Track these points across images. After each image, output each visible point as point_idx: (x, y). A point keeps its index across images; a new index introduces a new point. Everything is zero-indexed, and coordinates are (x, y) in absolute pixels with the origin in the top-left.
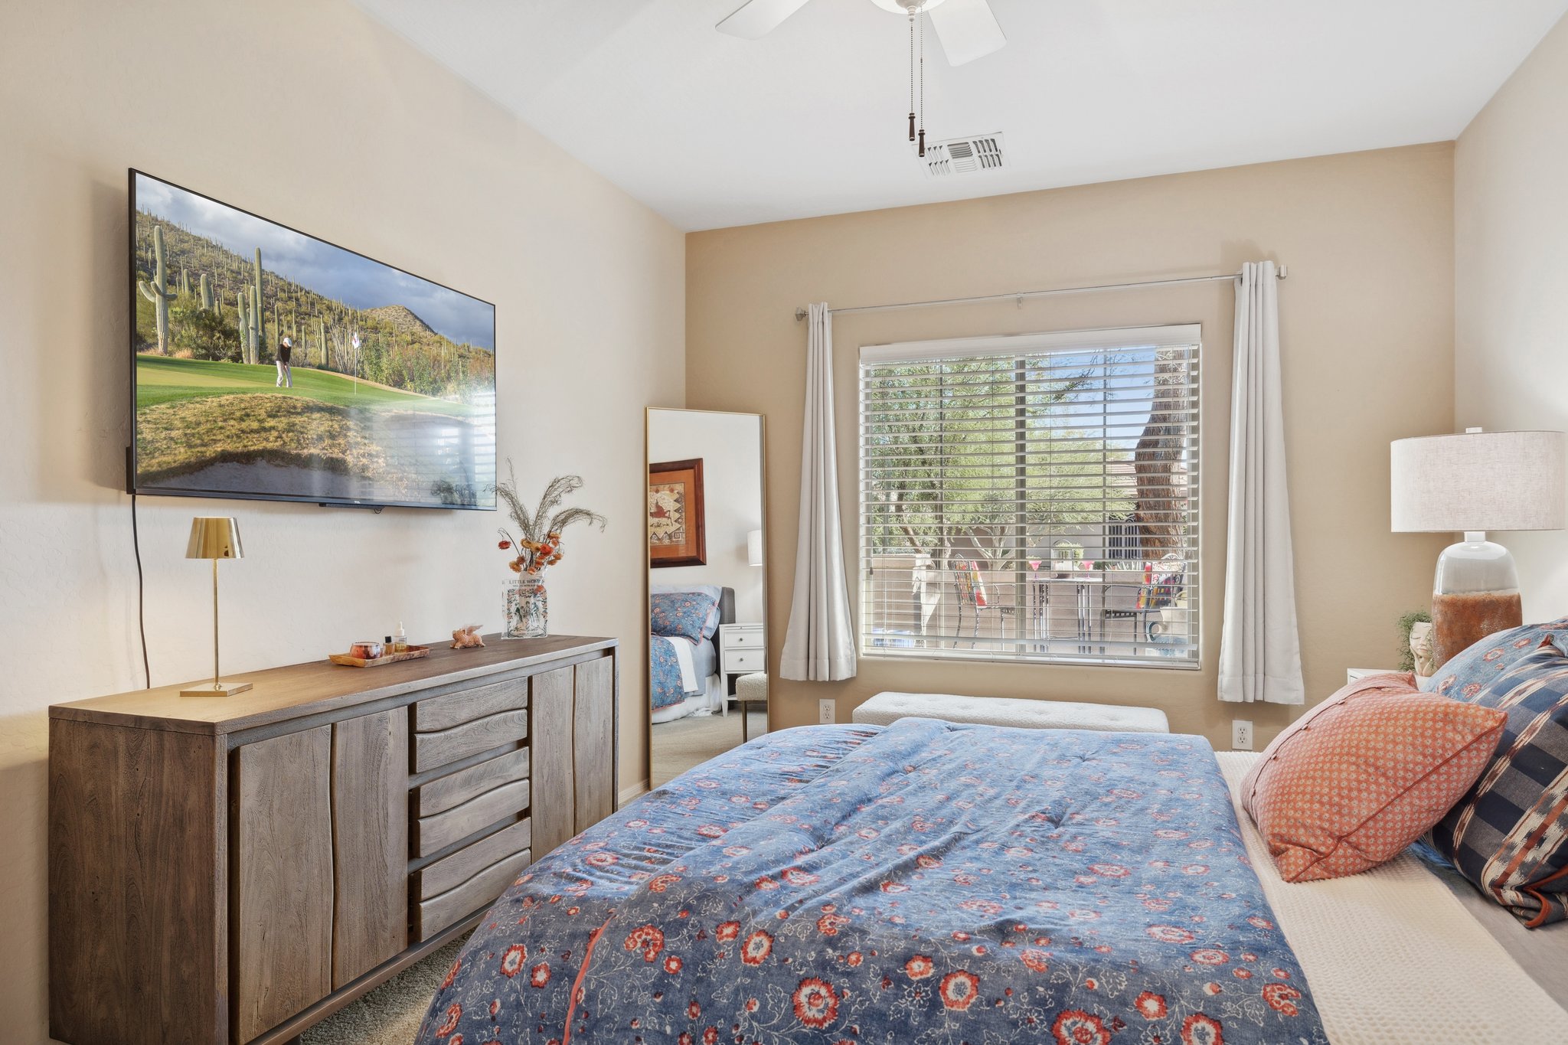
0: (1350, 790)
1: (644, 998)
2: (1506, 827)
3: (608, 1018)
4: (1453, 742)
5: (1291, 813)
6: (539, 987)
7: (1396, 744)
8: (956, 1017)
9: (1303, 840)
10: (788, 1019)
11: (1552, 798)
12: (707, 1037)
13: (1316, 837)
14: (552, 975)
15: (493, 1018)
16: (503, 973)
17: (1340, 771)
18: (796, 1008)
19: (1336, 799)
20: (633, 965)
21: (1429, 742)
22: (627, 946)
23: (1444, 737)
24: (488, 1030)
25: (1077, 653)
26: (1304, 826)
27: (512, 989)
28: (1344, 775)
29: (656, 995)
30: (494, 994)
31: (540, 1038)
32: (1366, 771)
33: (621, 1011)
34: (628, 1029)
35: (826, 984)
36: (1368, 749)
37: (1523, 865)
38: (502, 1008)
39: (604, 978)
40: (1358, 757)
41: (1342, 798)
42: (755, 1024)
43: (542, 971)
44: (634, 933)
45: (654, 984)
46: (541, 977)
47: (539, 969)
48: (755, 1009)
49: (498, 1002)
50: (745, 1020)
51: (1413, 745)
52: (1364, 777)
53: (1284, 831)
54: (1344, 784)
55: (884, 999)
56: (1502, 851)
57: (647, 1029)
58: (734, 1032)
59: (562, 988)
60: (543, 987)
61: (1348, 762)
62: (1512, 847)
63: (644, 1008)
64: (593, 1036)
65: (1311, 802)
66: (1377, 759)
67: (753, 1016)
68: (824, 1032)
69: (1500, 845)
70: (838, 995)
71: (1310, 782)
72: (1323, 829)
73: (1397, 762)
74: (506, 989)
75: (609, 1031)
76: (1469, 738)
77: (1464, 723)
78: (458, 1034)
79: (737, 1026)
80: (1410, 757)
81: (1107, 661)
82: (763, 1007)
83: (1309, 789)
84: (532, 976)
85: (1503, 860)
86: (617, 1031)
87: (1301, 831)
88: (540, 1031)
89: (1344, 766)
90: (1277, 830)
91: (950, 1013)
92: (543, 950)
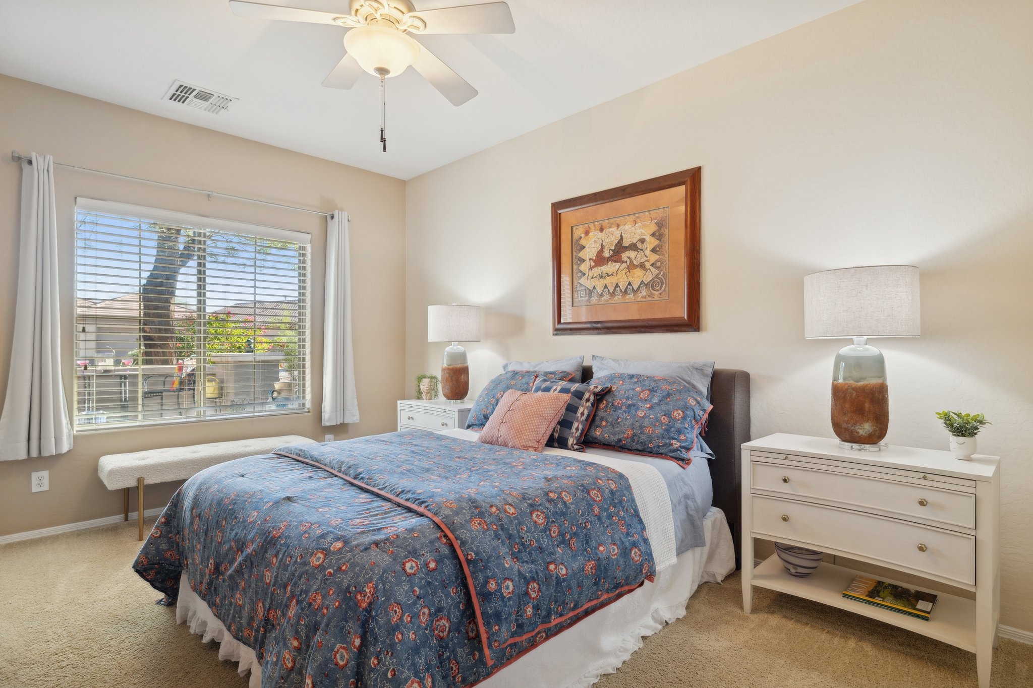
0: (539, 425)
1: (495, 543)
2: (570, 428)
3: (490, 556)
4: (560, 405)
5: (525, 437)
6: (434, 570)
7: (547, 409)
8: (572, 504)
9: (531, 445)
10: (536, 527)
11: (578, 417)
12: (515, 548)
13: (534, 443)
14: (437, 561)
15: (418, 597)
16: (409, 575)
17: (534, 420)
18: (535, 522)
19: (536, 429)
20: (483, 534)
21: (555, 406)
22: (475, 528)
23: (558, 404)
24: (418, 604)
25: (215, 413)
26: (530, 440)
27: (422, 579)
28: (536, 421)
29: (499, 539)
30: (411, 587)
31: (448, 590)
32: (541, 419)
33: (493, 551)
34: (499, 556)
35: (538, 511)
36: (540, 412)
37: (576, 437)
38: (420, 590)
39: (477, 543)
40: (538, 415)
41: (537, 428)
42: (528, 534)
43: (431, 563)
44: (471, 523)
45: (494, 536)
46: (432, 565)
47: (429, 563)
48: (525, 529)
49: (416, 589)
50: (524, 534)
51: (551, 408)
52: (541, 420)
53: (524, 444)
54: (537, 424)
55: (554, 507)
56: (571, 435)
57: (504, 553)
58: (523, 540)
59: (446, 564)
60: (436, 569)
61: (535, 417)
62: (573, 433)
63: (498, 546)
64: (489, 566)
65: (529, 432)
66: (543, 414)
67: (526, 532)
68: (546, 526)
69: (570, 434)
70: (543, 513)
71: (526, 426)
72: (535, 440)
73: (548, 414)
74: (417, 581)
75: (494, 561)
76: (563, 403)
77: (562, 399)
78: (407, 614)
79: (523, 538)
80: (551, 412)
81: (256, 414)
82: (527, 527)
83: (527, 428)
84: (427, 567)
85: (572, 437)
86: (496, 559)
87: (530, 442)
88: (446, 587)
89: (535, 418)
90: (522, 444)
91: (569, 503)
92: (423, 555)
